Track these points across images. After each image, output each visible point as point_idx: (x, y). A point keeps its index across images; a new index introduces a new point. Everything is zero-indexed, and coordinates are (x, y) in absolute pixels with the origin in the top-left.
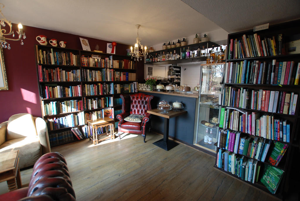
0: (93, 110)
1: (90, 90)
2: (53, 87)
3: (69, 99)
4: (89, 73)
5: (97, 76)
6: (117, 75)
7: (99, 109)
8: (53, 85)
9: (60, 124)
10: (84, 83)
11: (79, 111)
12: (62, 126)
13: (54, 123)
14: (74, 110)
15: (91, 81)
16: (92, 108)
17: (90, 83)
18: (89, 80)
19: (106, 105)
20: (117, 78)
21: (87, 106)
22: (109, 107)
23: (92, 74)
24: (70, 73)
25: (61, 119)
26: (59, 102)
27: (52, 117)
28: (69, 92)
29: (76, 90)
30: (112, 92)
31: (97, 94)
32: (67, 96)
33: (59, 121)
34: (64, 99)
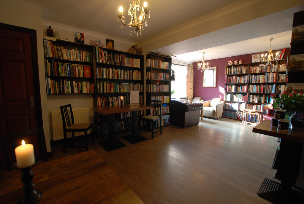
0: (253, 104)
1: (254, 89)
2: (232, 86)
3: (239, 93)
4: (253, 77)
5: (261, 79)
6: (283, 76)
7: (259, 103)
8: (231, 85)
9: (232, 107)
10: (249, 84)
11: (243, 101)
12: (232, 108)
13: (229, 105)
14: (241, 101)
15: (255, 82)
16: (253, 102)
17: (254, 84)
18: (253, 82)
19: (267, 102)
20: (281, 80)
21: (249, 99)
22: (269, 103)
23: (256, 78)
24: (242, 78)
25: (232, 104)
26: (233, 94)
27: (228, 102)
28: (240, 89)
29: (244, 88)
30: (273, 92)
31: (258, 92)
32: (238, 92)
33: (231, 105)
34: (236, 93)
